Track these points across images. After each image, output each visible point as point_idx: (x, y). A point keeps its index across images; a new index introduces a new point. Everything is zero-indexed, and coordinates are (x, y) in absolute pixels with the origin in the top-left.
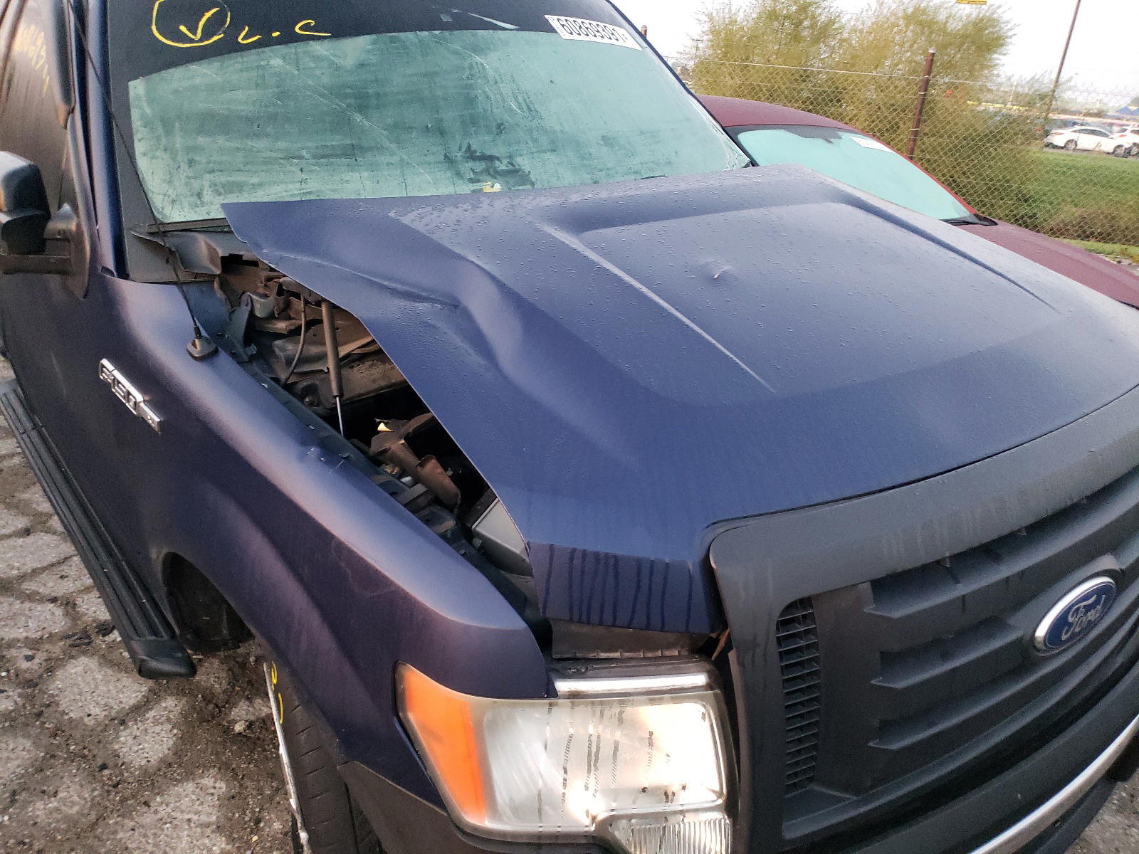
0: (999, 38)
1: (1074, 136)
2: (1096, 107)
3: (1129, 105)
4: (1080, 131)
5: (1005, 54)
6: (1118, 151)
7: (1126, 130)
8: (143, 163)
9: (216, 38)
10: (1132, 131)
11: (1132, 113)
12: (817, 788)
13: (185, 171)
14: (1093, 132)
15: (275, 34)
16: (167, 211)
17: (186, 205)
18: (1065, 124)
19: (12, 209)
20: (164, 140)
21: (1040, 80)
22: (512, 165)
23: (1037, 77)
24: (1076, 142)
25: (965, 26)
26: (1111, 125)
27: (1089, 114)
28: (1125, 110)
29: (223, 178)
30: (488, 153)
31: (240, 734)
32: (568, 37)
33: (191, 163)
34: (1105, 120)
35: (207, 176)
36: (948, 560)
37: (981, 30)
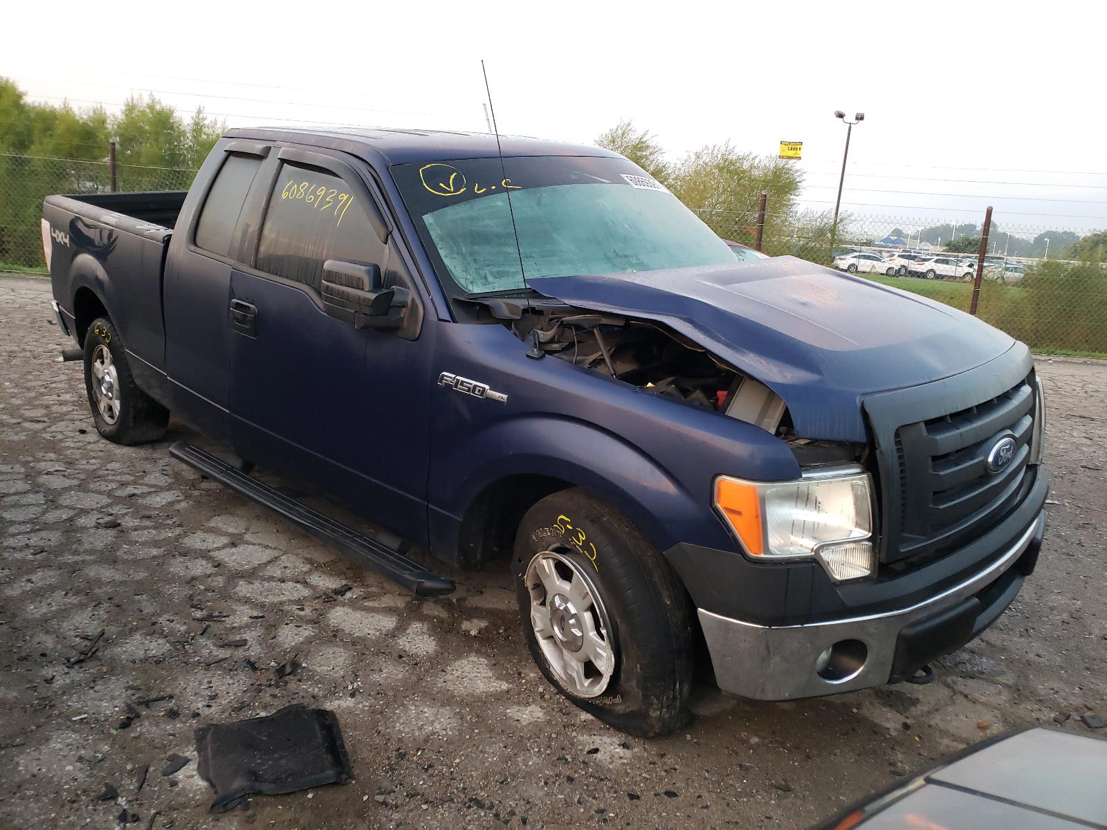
0: (791, 182)
1: (854, 261)
2: (864, 238)
3: (889, 235)
4: (859, 257)
5: (798, 196)
6: (891, 272)
7: (894, 255)
8: (447, 261)
9: (462, 190)
10: (899, 256)
11: (893, 242)
12: (906, 535)
13: (473, 264)
14: (868, 258)
15: (493, 187)
16: (470, 287)
17: (479, 284)
18: (847, 252)
19: (371, 288)
20: (455, 248)
21: (828, 216)
22: (639, 260)
23: (825, 214)
24: (857, 266)
25: (765, 175)
26: (880, 252)
27: (863, 244)
28: (887, 240)
29: (495, 269)
30: (626, 253)
31: (475, 636)
32: (636, 187)
33: (475, 261)
34: (874, 248)
35: (486, 268)
36: (949, 417)
37: (779, 177)
